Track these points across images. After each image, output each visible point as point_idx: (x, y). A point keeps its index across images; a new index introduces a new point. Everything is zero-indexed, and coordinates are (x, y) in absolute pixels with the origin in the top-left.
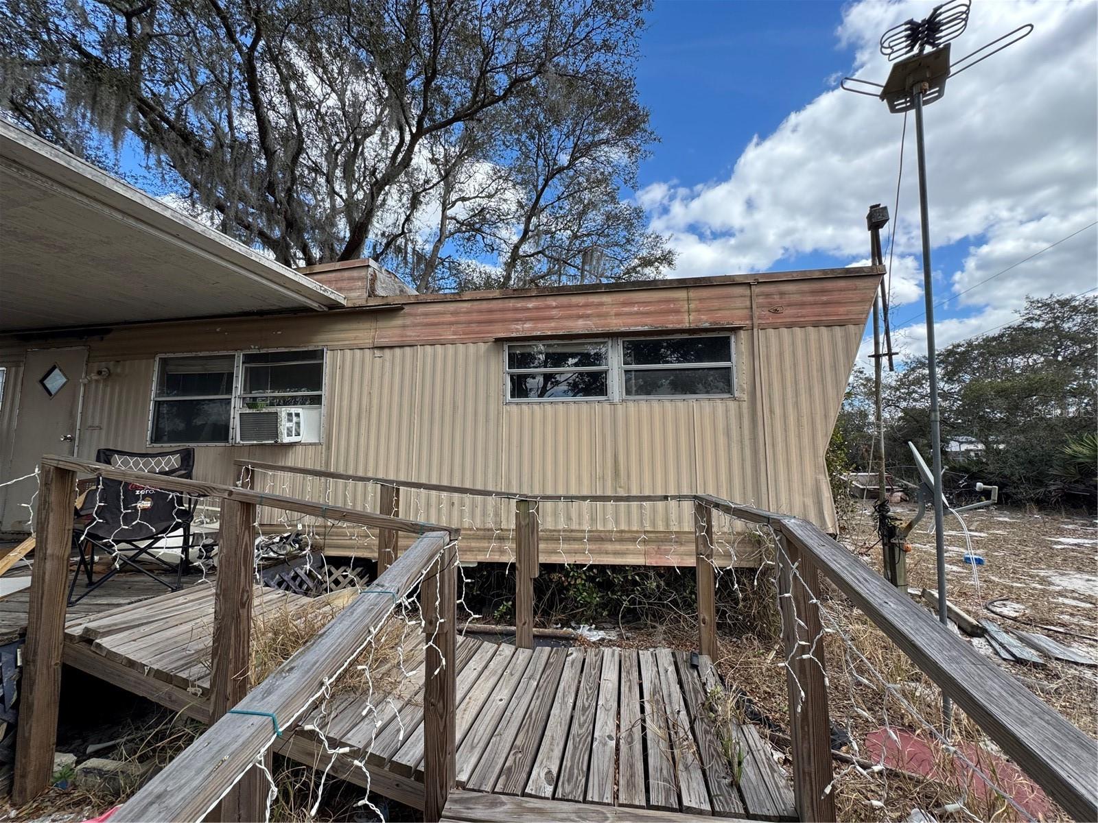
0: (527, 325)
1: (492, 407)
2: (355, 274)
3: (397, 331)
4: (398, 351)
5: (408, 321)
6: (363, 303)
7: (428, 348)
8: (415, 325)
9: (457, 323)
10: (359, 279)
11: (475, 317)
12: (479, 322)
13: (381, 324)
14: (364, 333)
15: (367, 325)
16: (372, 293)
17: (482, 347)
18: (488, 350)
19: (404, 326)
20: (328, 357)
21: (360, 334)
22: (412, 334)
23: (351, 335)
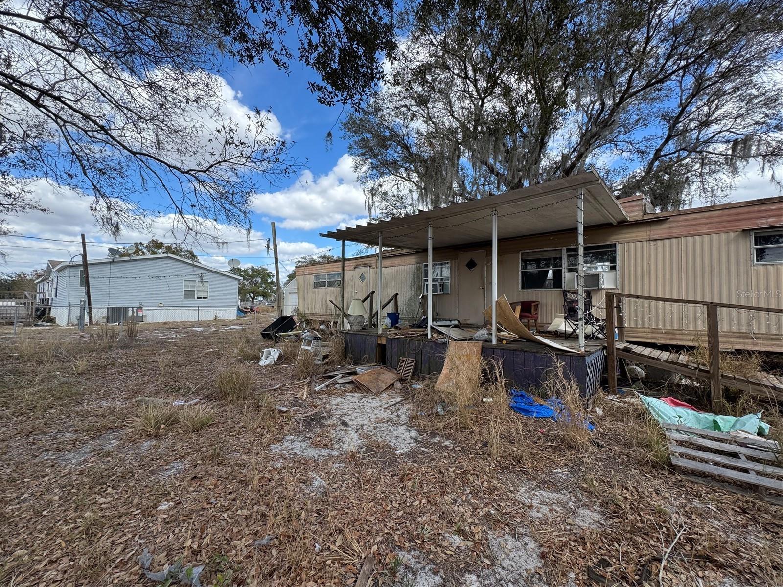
0: (770, 220)
1: (742, 269)
2: (634, 204)
3: (666, 231)
4: (667, 241)
5: (673, 225)
6: (641, 218)
7: (690, 238)
8: (678, 227)
9: (710, 223)
10: (636, 206)
11: (725, 218)
12: (729, 221)
13: (653, 228)
14: (643, 233)
15: (644, 229)
16: (645, 213)
17: (732, 235)
18: (737, 236)
19: (670, 228)
20: (619, 247)
21: (640, 234)
22: (676, 231)
23: (634, 235)
